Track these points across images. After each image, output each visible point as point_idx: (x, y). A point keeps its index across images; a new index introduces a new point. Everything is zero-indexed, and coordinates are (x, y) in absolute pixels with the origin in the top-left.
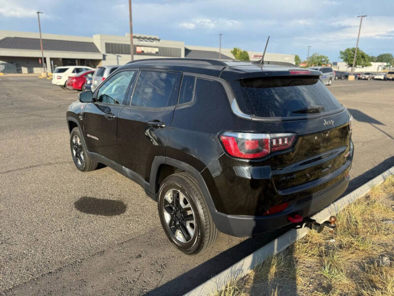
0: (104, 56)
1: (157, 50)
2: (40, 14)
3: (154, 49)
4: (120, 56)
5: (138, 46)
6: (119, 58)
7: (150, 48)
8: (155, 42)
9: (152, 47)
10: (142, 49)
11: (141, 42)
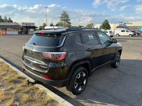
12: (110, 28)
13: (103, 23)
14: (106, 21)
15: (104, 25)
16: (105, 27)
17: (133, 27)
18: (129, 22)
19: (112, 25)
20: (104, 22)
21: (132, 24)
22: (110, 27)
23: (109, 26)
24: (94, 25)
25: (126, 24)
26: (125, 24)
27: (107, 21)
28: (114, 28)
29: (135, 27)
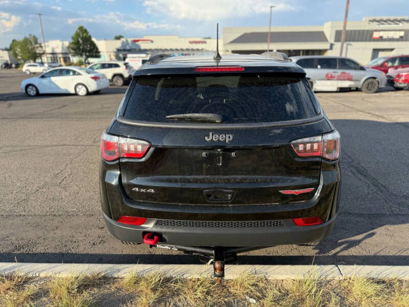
0: (332, 45)
1: (402, 34)
2: (273, 8)
3: (398, 33)
4: (350, 45)
5: (376, 31)
6: (349, 46)
7: (392, 33)
8: (401, 24)
9: (395, 30)
10: (381, 34)
11: (381, 26)
12: (98, 52)
13: (73, 38)
14: (82, 30)
15: (77, 43)
16: (84, 51)
17: (156, 50)
18: (145, 38)
19: (101, 45)
20: (77, 35)
21: (152, 42)
22: (97, 49)
23: (94, 46)
24: (39, 41)
25: (138, 43)
26: (135, 41)
27: (86, 31)
28: (107, 52)
29: (161, 50)
